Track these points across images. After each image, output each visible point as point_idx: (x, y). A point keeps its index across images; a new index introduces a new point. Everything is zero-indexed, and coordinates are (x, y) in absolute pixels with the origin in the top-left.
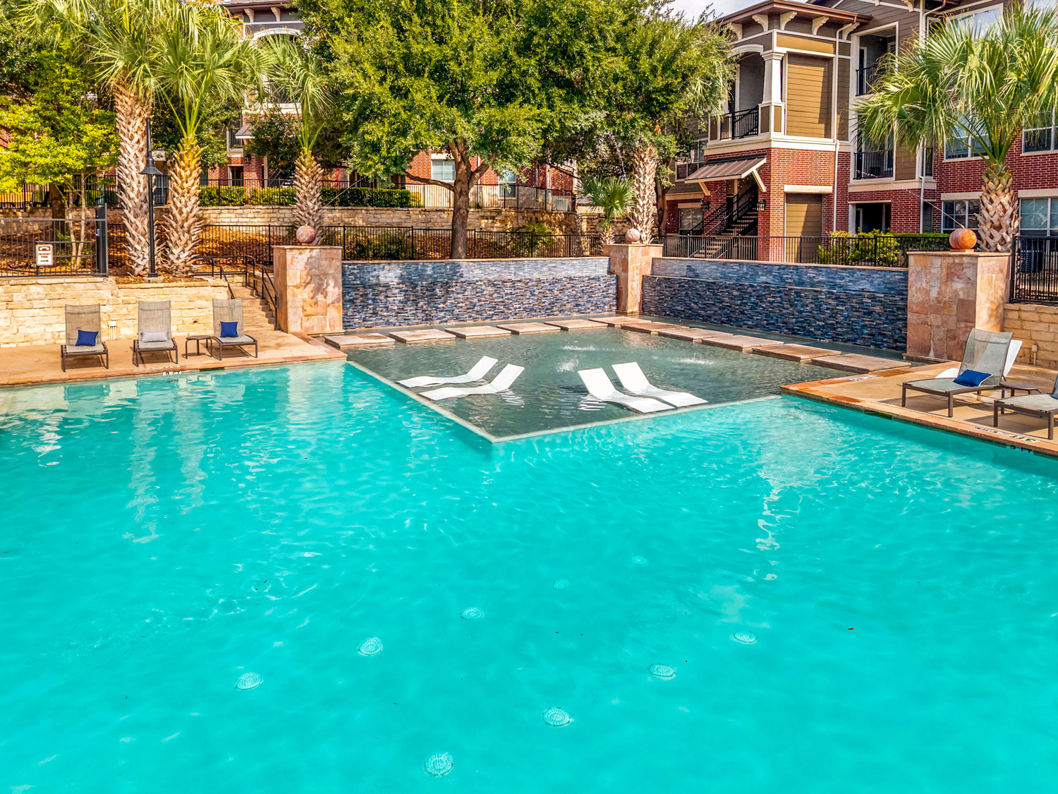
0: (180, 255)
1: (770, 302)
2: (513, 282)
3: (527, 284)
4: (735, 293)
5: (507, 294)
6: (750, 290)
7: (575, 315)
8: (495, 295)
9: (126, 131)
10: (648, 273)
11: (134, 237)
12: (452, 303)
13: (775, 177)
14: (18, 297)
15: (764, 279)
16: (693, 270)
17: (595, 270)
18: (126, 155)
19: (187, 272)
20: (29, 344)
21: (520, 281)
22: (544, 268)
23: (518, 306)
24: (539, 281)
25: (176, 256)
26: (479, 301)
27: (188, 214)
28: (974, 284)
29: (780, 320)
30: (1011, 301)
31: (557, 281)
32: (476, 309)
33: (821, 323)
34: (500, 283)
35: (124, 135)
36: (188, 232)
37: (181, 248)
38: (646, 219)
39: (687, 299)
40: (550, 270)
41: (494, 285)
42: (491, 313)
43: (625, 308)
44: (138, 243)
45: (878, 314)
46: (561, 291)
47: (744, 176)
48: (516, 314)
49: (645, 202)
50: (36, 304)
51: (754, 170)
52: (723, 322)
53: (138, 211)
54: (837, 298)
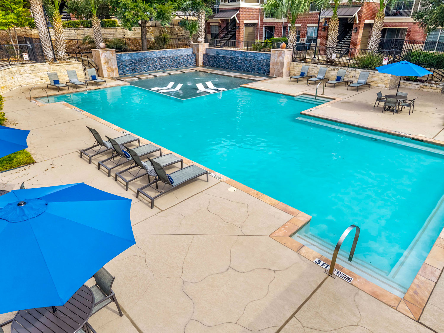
0: (62, 53)
1: (239, 62)
2: (165, 58)
3: (169, 58)
4: (230, 60)
5: (164, 62)
6: (234, 59)
7: (184, 67)
8: (160, 62)
9: (36, 10)
10: (205, 53)
11: (46, 48)
12: (148, 65)
13: (241, 18)
14: (22, 71)
15: (237, 55)
16: (218, 52)
17: (189, 52)
18: (37, 19)
19: (64, 59)
20: (29, 85)
21: (167, 57)
22: (174, 52)
23: (167, 65)
24: (173, 57)
25: (60, 54)
26: (156, 64)
27: (62, 39)
28: (284, 58)
29: (241, 67)
30: (292, 62)
31: (177, 57)
32: (155, 67)
33: (251, 68)
34: (161, 58)
35: (35, 12)
36: (63, 46)
37: (61, 51)
38: (202, 34)
39: (216, 61)
40: (175, 53)
41: (160, 59)
42: (160, 68)
43: (198, 65)
44: (48, 50)
45: (264, 65)
46: (180, 60)
47: (232, 18)
48: (167, 68)
49: (202, 28)
50: (28, 72)
51: (235, 15)
52: (227, 68)
53: (46, 39)
54: (255, 61)
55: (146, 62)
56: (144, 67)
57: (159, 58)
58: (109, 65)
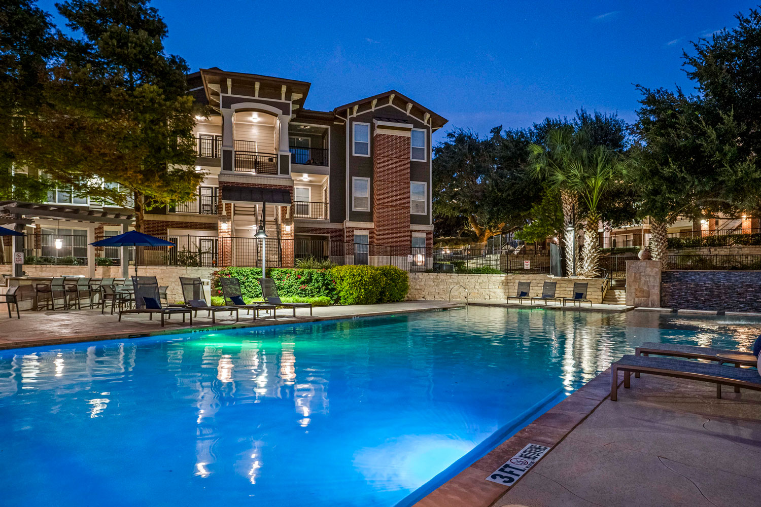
25: (586, 267)
37: (588, 264)
58: (641, 286)
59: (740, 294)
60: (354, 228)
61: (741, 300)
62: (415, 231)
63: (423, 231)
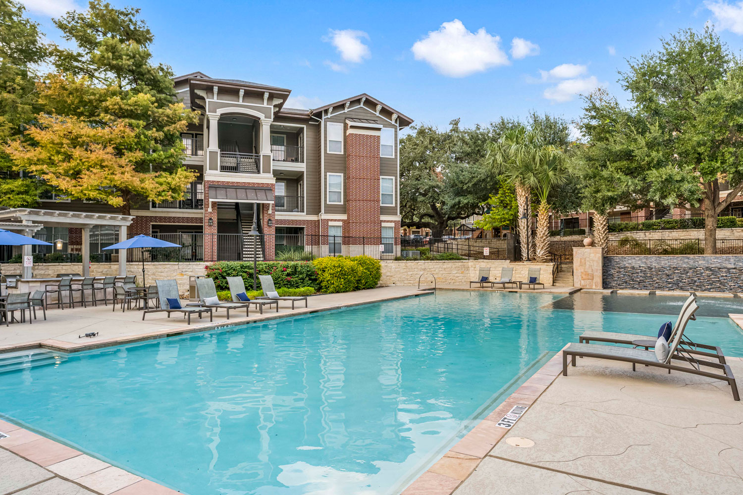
0: (540, 252)
5: (723, 276)
8: (712, 276)
19: (543, 260)
21: (734, 268)
23: (732, 284)
26: (699, 279)
32: (696, 284)
34: (717, 269)
41: (711, 270)
42: (709, 287)
48: (731, 289)
55: (674, 273)
56: (667, 282)
57: (708, 268)
58: (586, 270)
59: (668, 276)
60: (328, 220)
61: (670, 280)
62: (385, 221)
63: (391, 221)
